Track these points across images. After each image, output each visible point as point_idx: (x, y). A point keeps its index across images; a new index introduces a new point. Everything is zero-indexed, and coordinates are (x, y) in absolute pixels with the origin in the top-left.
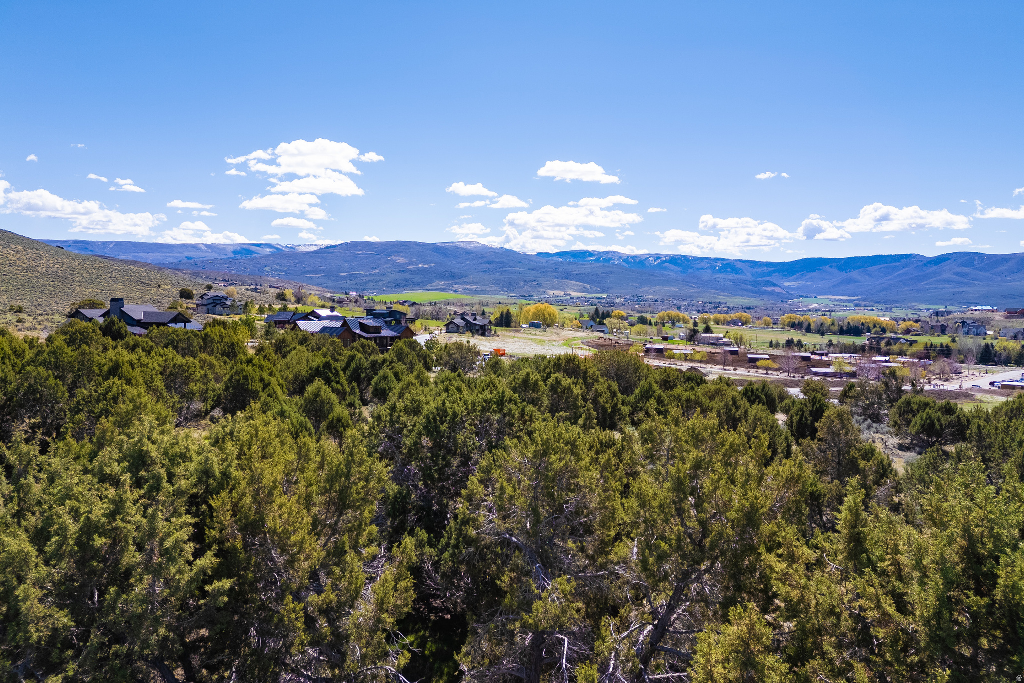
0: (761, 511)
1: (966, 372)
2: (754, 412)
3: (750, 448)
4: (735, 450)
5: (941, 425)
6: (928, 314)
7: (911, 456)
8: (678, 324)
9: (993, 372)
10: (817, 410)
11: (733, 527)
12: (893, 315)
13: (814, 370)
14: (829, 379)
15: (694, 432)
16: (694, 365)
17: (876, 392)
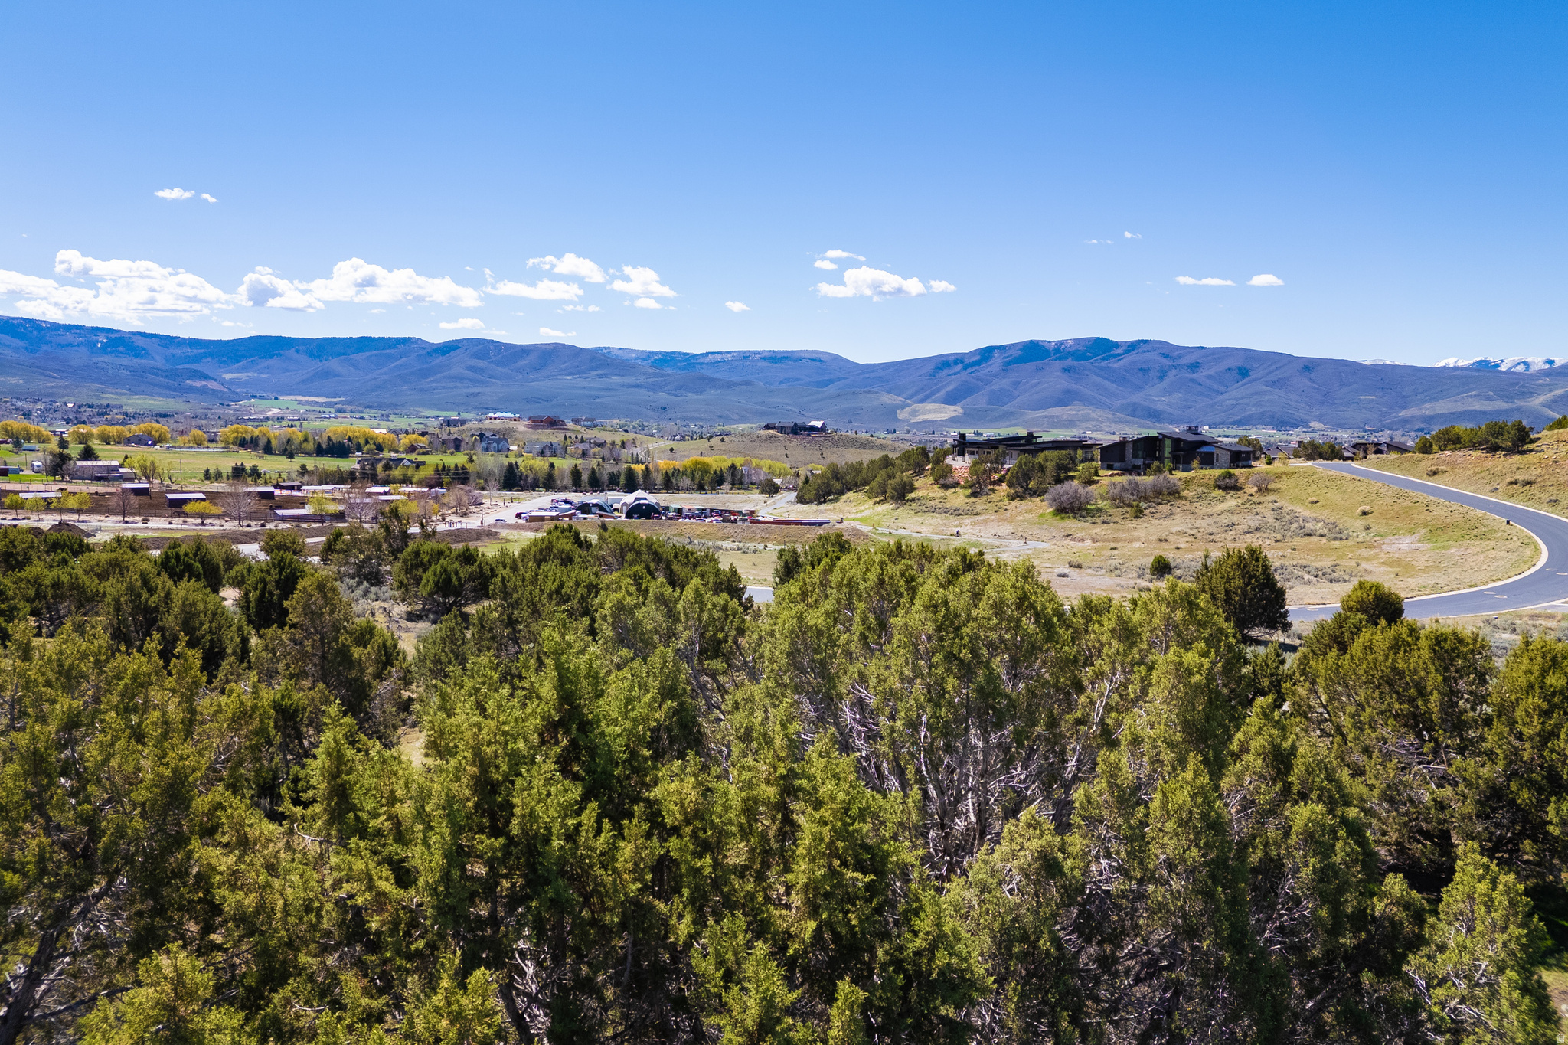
0: (191, 779)
1: (487, 503)
2: (182, 594)
3: (170, 674)
4: (140, 683)
5: (459, 579)
6: (436, 423)
7: (423, 627)
8: (26, 445)
9: (519, 500)
10: (287, 577)
11: (143, 815)
12: (392, 425)
13: (280, 512)
14: (305, 526)
15: (61, 665)
16: (65, 517)
17: (373, 541)
